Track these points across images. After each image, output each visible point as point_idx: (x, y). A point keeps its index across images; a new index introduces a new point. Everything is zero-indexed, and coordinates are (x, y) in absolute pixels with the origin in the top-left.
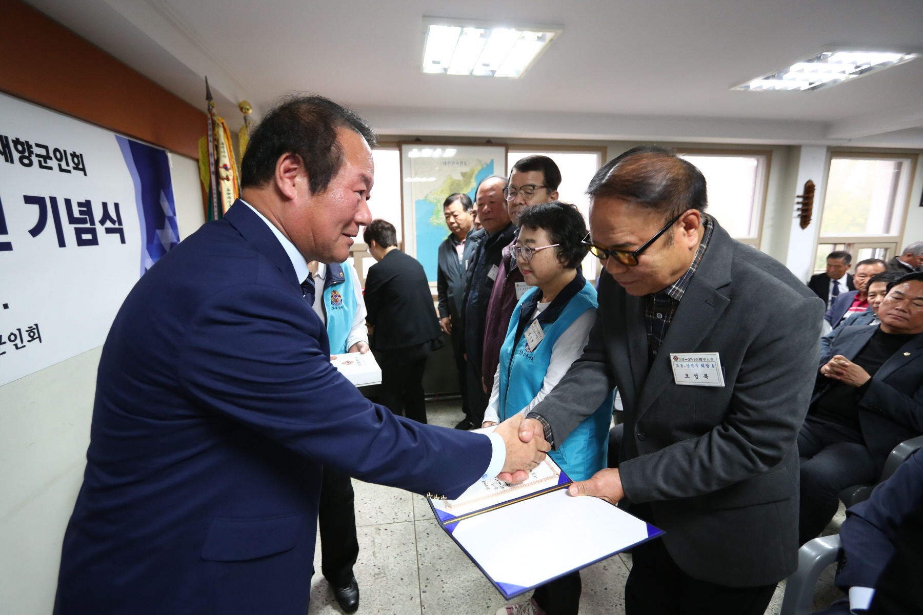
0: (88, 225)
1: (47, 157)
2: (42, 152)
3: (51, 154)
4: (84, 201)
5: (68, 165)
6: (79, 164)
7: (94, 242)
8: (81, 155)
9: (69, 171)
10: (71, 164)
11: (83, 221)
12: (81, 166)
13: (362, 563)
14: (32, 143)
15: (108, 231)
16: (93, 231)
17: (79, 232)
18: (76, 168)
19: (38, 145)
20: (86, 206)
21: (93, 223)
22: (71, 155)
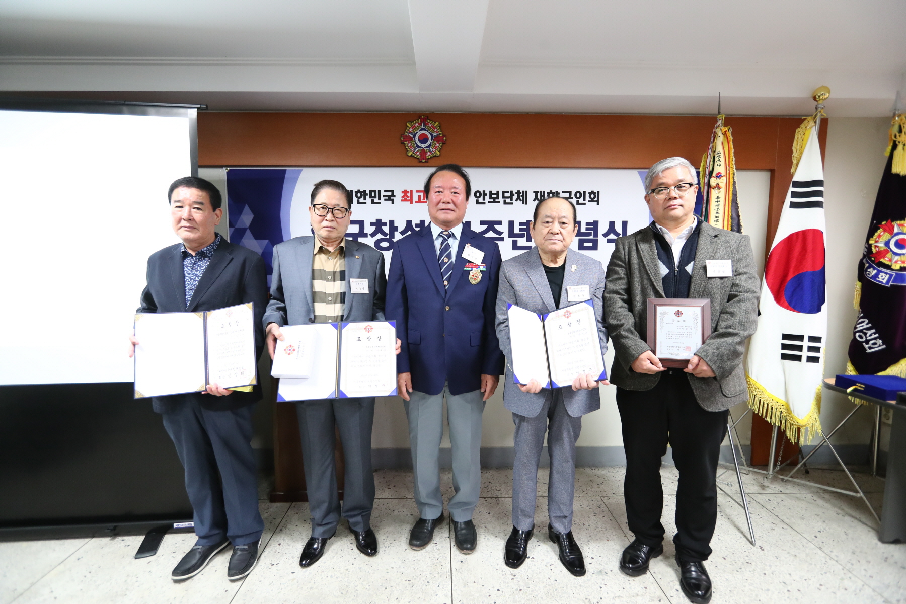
0: (591, 237)
1: (570, 197)
2: (567, 195)
3: (573, 195)
4: (592, 222)
5: (584, 199)
6: (595, 197)
7: (595, 247)
8: (598, 192)
9: (585, 204)
10: (588, 198)
11: (589, 234)
12: (596, 199)
13: (601, 588)
14: (560, 191)
15: (609, 241)
16: (595, 242)
17: (581, 242)
18: (592, 200)
19: (563, 192)
20: (595, 224)
21: (596, 235)
22: (589, 193)
